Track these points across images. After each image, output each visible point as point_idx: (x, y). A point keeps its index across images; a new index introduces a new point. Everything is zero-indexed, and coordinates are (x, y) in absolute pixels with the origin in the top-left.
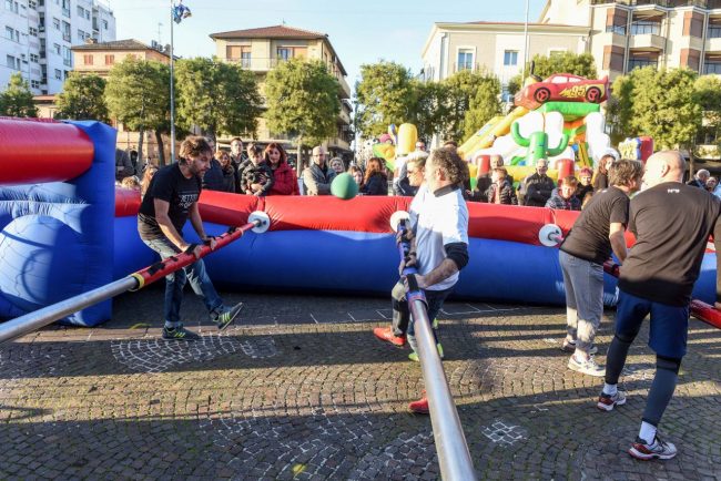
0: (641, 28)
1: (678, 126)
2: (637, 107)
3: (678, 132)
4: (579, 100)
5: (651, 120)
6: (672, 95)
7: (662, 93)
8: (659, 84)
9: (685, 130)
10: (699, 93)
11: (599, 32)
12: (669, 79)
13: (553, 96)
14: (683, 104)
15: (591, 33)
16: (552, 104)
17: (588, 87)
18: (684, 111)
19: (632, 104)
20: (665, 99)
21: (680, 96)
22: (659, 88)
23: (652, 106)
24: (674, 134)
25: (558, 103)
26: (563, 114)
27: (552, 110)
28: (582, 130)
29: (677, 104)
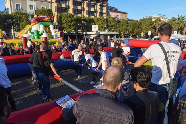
0: (63, 2)
1: (72, 26)
2: (63, 22)
3: (72, 28)
4: (47, 21)
5: (66, 25)
6: (70, 19)
7: (68, 19)
8: (67, 17)
9: (73, 27)
10: (75, 19)
11: (53, 3)
12: (69, 16)
13: (41, 20)
14: (72, 22)
15: (52, 3)
16: (41, 22)
17: (49, 18)
18: (73, 23)
19: (62, 21)
20: (68, 20)
21: (71, 20)
22: (67, 18)
23: (66, 22)
24: (71, 28)
25: (42, 22)
26: (44, 25)
27: (41, 24)
28: (49, 29)
29: (71, 21)
